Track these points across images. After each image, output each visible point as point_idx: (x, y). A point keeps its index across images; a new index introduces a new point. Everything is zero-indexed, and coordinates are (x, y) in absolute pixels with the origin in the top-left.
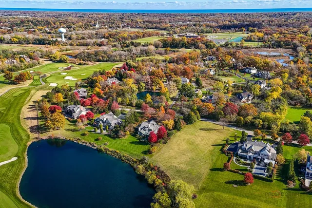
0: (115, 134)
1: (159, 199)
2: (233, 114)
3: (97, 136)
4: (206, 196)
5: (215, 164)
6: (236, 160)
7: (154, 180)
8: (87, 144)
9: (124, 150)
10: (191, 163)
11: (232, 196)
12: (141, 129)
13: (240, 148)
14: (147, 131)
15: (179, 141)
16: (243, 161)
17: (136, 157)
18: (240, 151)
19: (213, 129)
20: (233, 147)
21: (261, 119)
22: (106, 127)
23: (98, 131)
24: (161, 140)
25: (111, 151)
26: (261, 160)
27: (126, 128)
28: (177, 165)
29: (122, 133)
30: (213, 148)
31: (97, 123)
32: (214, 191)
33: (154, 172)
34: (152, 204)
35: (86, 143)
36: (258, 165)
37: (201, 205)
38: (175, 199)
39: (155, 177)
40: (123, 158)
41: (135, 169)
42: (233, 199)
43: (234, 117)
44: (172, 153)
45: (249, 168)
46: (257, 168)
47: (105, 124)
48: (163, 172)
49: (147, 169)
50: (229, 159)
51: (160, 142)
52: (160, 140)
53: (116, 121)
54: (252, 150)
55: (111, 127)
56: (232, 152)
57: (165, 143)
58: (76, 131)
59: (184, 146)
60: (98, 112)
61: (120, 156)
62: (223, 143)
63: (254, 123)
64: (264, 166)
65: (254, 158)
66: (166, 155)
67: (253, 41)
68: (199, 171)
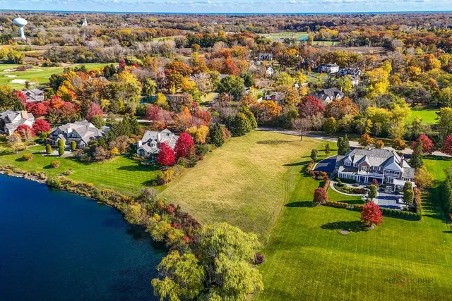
0: (89, 155)
1: (173, 269)
2: (316, 115)
3: (48, 161)
4: (283, 257)
5: (293, 194)
6: (335, 185)
7: (167, 233)
8: (26, 176)
9: (105, 182)
10: (246, 195)
11: (342, 253)
12: (143, 144)
13: (342, 163)
14: (155, 147)
15: (220, 161)
16: (349, 186)
17: (130, 192)
18: (341, 169)
19: (282, 142)
20: (326, 165)
21: (369, 118)
22: (71, 144)
23: (56, 152)
24: (184, 160)
25: (77, 186)
26: (384, 183)
27: (113, 143)
28: (216, 202)
29: (104, 152)
30: (286, 170)
31: (54, 139)
32: (300, 245)
33: (165, 217)
34: (155, 282)
35: (24, 174)
36: (381, 191)
37: (275, 276)
38: (214, 267)
39: (169, 226)
40: (101, 197)
41: (124, 215)
42: (346, 258)
43: (319, 119)
44: (206, 181)
45: (364, 197)
46: (380, 197)
47: (70, 140)
48: (186, 216)
49: (151, 212)
50: (322, 185)
51: (180, 163)
52: (180, 159)
53: (92, 134)
54: (366, 164)
55: (82, 143)
56: (324, 173)
57: (191, 165)
58: (8, 154)
59: (230, 168)
60: (59, 122)
61: (95, 193)
62: (305, 160)
63: (356, 125)
64: (392, 193)
65: (371, 180)
66: (194, 185)
67: (324, 40)
68: (264, 209)
